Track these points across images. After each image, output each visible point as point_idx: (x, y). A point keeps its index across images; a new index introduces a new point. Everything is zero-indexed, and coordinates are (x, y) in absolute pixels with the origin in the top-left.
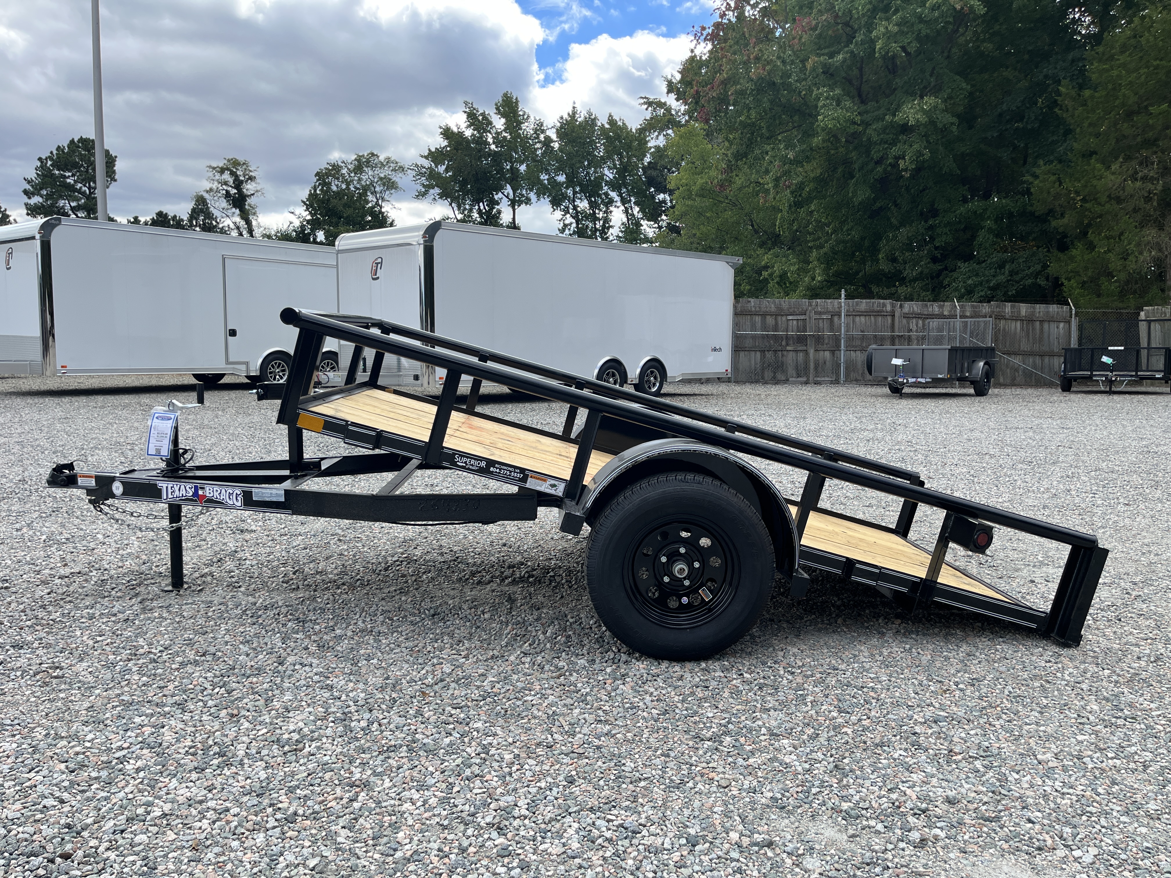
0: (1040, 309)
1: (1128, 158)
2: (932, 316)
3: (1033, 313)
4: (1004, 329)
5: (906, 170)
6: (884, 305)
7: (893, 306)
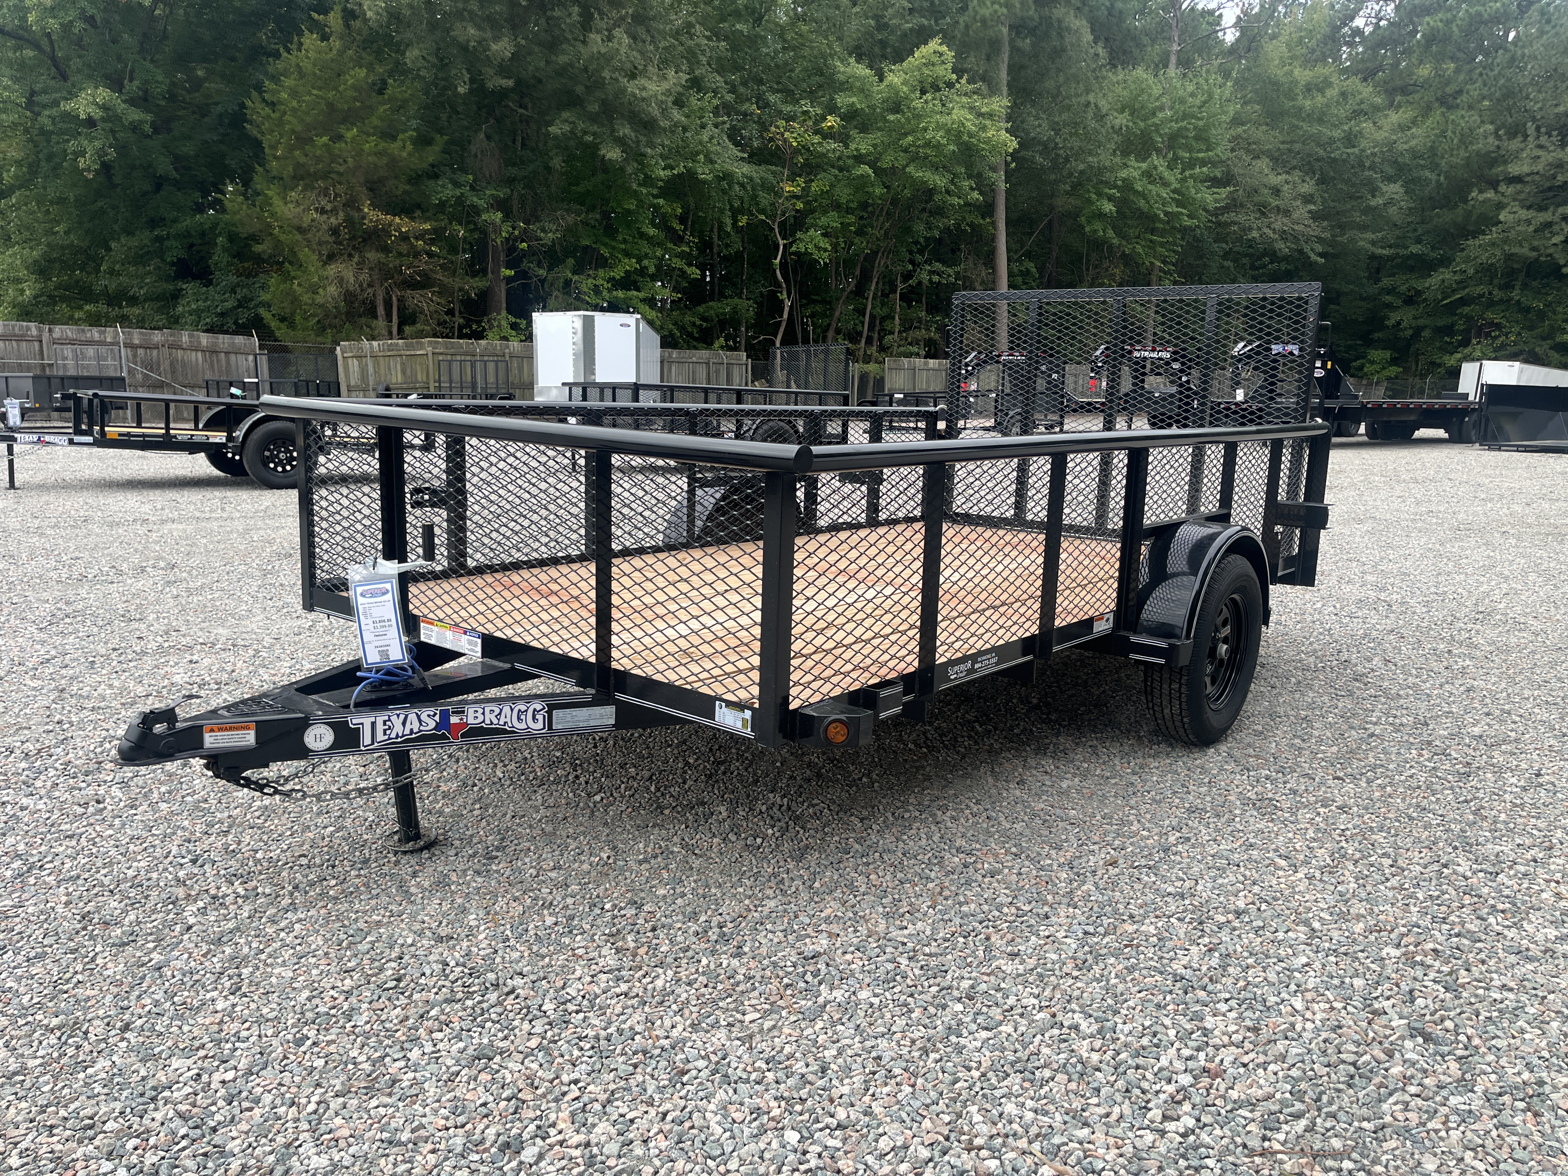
0: (224, 340)
1: (308, 188)
2: (90, 343)
3: (215, 344)
4: (183, 360)
5: (88, 170)
6: (28, 329)
7: (40, 330)
